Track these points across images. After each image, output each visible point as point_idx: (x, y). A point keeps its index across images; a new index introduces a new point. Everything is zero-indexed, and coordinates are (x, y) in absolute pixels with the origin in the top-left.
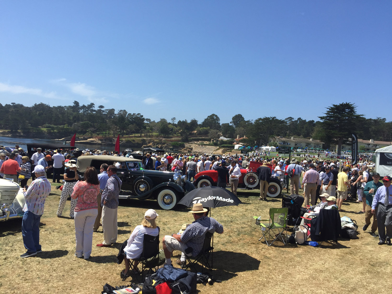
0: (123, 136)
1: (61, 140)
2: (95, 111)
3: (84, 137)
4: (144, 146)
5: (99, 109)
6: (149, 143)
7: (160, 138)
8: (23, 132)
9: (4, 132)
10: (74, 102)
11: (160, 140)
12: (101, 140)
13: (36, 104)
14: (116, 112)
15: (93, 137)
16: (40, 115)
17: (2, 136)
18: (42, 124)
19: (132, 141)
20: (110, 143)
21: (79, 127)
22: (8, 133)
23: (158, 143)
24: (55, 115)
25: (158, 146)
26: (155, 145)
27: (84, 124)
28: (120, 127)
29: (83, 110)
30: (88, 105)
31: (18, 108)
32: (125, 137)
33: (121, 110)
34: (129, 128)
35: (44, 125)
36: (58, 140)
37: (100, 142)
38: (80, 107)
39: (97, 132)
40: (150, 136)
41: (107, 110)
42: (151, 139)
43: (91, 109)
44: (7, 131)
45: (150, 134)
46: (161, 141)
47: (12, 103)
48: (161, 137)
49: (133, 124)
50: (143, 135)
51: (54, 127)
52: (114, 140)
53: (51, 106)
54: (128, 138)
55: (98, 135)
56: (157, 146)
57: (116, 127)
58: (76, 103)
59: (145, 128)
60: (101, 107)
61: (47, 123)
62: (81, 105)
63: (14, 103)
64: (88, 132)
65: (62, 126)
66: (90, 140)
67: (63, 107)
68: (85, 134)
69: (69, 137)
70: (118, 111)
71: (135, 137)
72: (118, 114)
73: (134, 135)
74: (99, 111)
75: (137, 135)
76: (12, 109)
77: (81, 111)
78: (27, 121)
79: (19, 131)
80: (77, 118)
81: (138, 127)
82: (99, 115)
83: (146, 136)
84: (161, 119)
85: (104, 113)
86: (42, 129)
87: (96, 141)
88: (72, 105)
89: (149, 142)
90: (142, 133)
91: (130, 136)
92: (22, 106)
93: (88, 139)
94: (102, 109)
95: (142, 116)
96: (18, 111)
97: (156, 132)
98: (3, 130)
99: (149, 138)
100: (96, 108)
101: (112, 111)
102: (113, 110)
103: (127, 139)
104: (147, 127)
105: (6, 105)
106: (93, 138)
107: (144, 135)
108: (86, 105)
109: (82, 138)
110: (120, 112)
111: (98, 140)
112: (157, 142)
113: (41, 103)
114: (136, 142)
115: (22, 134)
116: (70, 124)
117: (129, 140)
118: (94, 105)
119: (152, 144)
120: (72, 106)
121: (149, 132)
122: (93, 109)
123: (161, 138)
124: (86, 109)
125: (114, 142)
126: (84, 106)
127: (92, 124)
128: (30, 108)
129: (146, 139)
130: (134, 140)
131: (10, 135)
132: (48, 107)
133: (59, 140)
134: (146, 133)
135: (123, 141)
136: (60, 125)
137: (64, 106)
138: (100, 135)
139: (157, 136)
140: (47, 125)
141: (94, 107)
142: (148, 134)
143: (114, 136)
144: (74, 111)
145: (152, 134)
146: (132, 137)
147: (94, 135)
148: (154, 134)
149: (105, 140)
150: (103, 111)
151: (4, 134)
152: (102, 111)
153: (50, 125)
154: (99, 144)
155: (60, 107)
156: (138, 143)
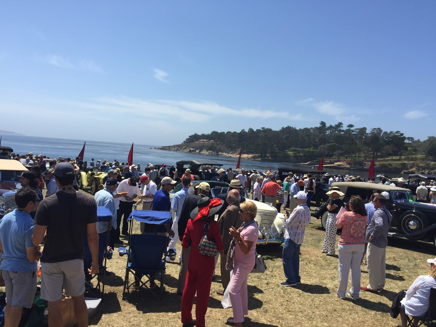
0: (376, 159)
1: (307, 163)
2: (343, 131)
3: (330, 161)
4: (405, 171)
5: (348, 128)
6: (412, 168)
7: (427, 162)
8: (271, 156)
9: (255, 156)
10: (320, 123)
11: (427, 164)
12: (349, 164)
13: (283, 127)
14: (368, 131)
15: (340, 160)
16: (287, 138)
17: (253, 160)
18: (288, 148)
19: (388, 165)
20: (360, 167)
21: (326, 149)
22: (258, 157)
23: (424, 168)
24: (301, 138)
25: (425, 172)
26: (420, 170)
27: (331, 146)
28: (372, 148)
29: (330, 131)
30: (336, 125)
31: (267, 132)
32: (379, 161)
33: (375, 129)
34: (384, 150)
35: (290, 149)
36: (303, 163)
37: (348, 166)
38: (326, 128)
39: (346, 155)
40: (412, 159)
41: (357, 129)
42: (415, 163)
43: (339, 129)
44: (257, 155)
45: (413, 156)
46: (429, 165)
47: (262, 128)
48: (428, 160)
49: (390, 145)
50: (403, 157)
51: (300, 150)
52: (365, 164)
53: (298, 129)
54: (383, 162)
55: (347, 158)
56: (423, 171)
57: (368, 149)
58: (323, 124)
59: (406, 149)
60: (351, 126)
61: (293, 146)
62: (328, 125)
63: (264, 128)
64: (335, 154)
65: (308, 149)
66: (338, 164)
67: (308, 129)
68: (332, 158)
69: (315, 161)
70: (371, 130)
71: (392, 160)
72: (370, 133)
73: (390, 158)
74: (348, 131)
75: (394, 158)
76: (262, 134)
77: (328, 132)
78: (275, 145)
79: (268, 155)
80: (324, 140)
81: (396, 148)
82: (347, 135)
83: (407, 159)
84: (429, 137)
85: (353, 133)
86: (289, 153)
87: (344, 165)
88: (319, 125)
89: (411, 166)
90: (401, 155)
91: (386, 159)
92: (270, 130)
93: (335, 163)
94: (352, 129)
95: (403, 134)
96: (267, 135)
97: (422, 154)
98: (255, 154)
99: (412, 162)
100: (345, 128)
101: (363, 130)
102: (365, 129)
103: (381, 163)
104: (408, 148)
105: (257, 130)
106: (340, 162)
107: (405, 158)
108: (333, 125)
109: (329, 161)
110: (373, 130)
111: (346, 164)
112: (422, 166)
113: (288, 126)
114: (394, 166)
115: (270, 158)
116: (316, 147)
117: (384, 164)
118: (342, 124)
119: (415, 169)
120: (319, 127)
121: (411, 154)
122: (342, 129)
123: (429, 162)
124: (333, 130)
125: (365, 167)
126: (331, 127)
127: (339, 146)
128: (277, 132)
129: (407, 163)
130: (390, 165)
131: (259, 159)
132: (295, 130)
133: (305, 164)
134: (407, 155)
135: (377, 166)
136: (306, 148)
137: (311, 128)
138: (349, 158)
139: (423, 159)
140: (293, 148)
141: (342, 127)
142: (410, 156)
143: (366, 159)
144: (320, 133)
145: (416, 156)
146: (388, 160)
147: (342, 159)
148: (419, 156)
149: (355, 164)
150: (353, 131)
151: (255, 158)
152: (351, 131)
153: (296, 148)
154: (347, 169)
155: (306, 129)
156: (396, 168)
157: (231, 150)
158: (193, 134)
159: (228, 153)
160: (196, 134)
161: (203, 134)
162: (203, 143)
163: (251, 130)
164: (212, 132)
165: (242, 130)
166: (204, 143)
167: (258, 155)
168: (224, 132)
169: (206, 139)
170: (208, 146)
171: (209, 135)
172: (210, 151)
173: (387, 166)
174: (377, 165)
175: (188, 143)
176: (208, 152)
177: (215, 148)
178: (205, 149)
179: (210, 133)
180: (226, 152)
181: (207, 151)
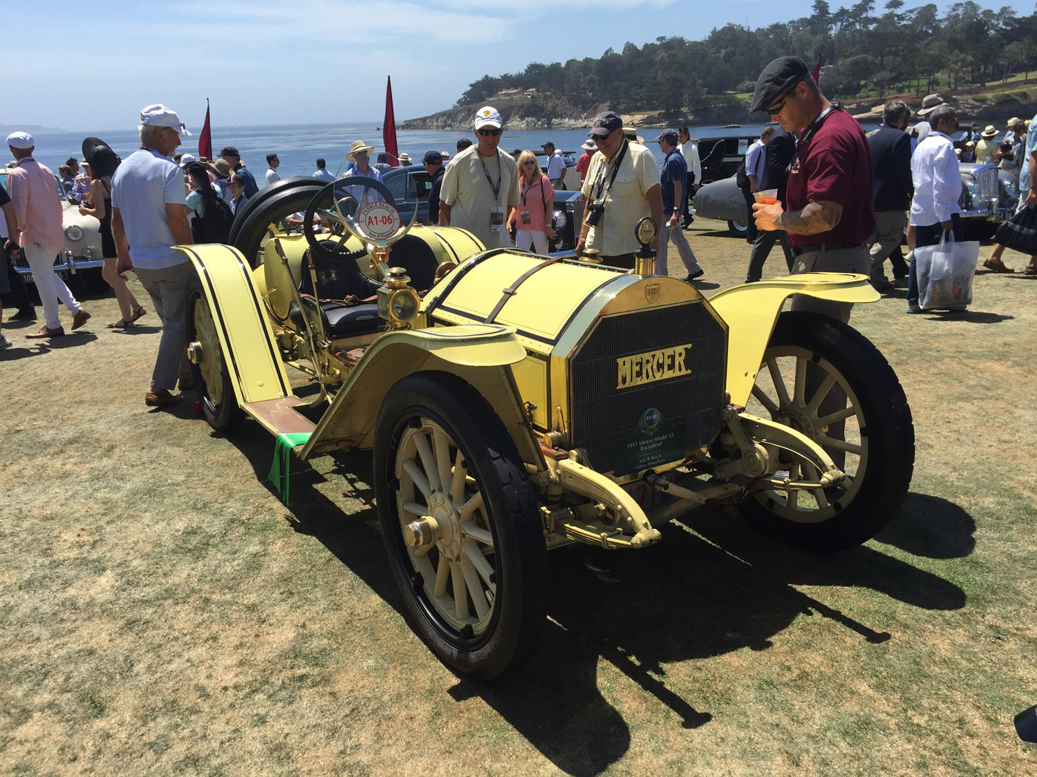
0: (983, 85)
2: (874, 20)
3: (858, 105)
5: (887, 11)
8: (694, 112)
9: (651, 116)
10: (813, 4)
13: (715, 29)
14: (941, 14)
16: (728, 58)
17: (648, 128)
18: (734, 83)
19: (1018, 98)
21: (841, 74)
22: (661, 118)
27: (857, 63)
29: (839, 23)
30: (855, 6)
32: (992, 89)
34: (1004, 57)
35: (740, 87)
39: (897, 84)
44: (656, 113)
52: (954, 99)
53: (753, 29)
54: (1003, 91)
55: (900, 91)
58: (821, 6)
60: (894, 4)
63: (663, 38)
67: (784, 26)
71: (1027, 82)
73: (1020, 77)
74: (889, 17)
75: (1032, 76)
77: (834, 30)
78: (700, 81)
79: (684, 110)
80: (828, 52)
82: (887, 30)
85: (903, 23)
86: (740, 96)
88: (810, 13)
91: (1010, 80)
93: (873, 109)
94: (898, 11)
98: (649, 113)
100: (879, 11)
101: (927, 12)
102: (931, 9)
103: (999, 93)
108: (849, 7)
110: (954, 10)
113: (727, 24)
115: (691, 118)
117: (1006, 95)
120: (809, 17)
122: (871, 14)
124: (847, 20)
126: (843, 12)
127: (876, 61)
128: (701, 43)
130: (1024, 95)
131: (664, 124)
132: (745, 33)
135: (989, 102)
137: (790, 22)
138: (907, 90)
140: (748, 83)
141: (873, 8)
143: (956, 89)
144: (814, 32)
146: (1016, 84)
147: (887, 95)
150: (901, 18)
151: (651, 123)
152: (896, 18)
155: (777, 28)
157: (584, 110)
158: (480, 78)
159: (576, 119)
160: (486, 77)
161: (506, 75)
162: (509, 98)
163: (630, 48)
164: (529, 67)
165: (607, 52)
166: (512, 100)
167: (659, 114)
168: (559, 64)
169: (516, 88)
170: (522, 106)
171: (520, 75)
172: (530, 119)
173: (1016, 100)
174: (990, 99)
175: (469, 103)
176: (524, 121)
177: (542, 109)
178: (515, 114)
179: (522, 71)
180: (570, 117)
181: (522, 118)
